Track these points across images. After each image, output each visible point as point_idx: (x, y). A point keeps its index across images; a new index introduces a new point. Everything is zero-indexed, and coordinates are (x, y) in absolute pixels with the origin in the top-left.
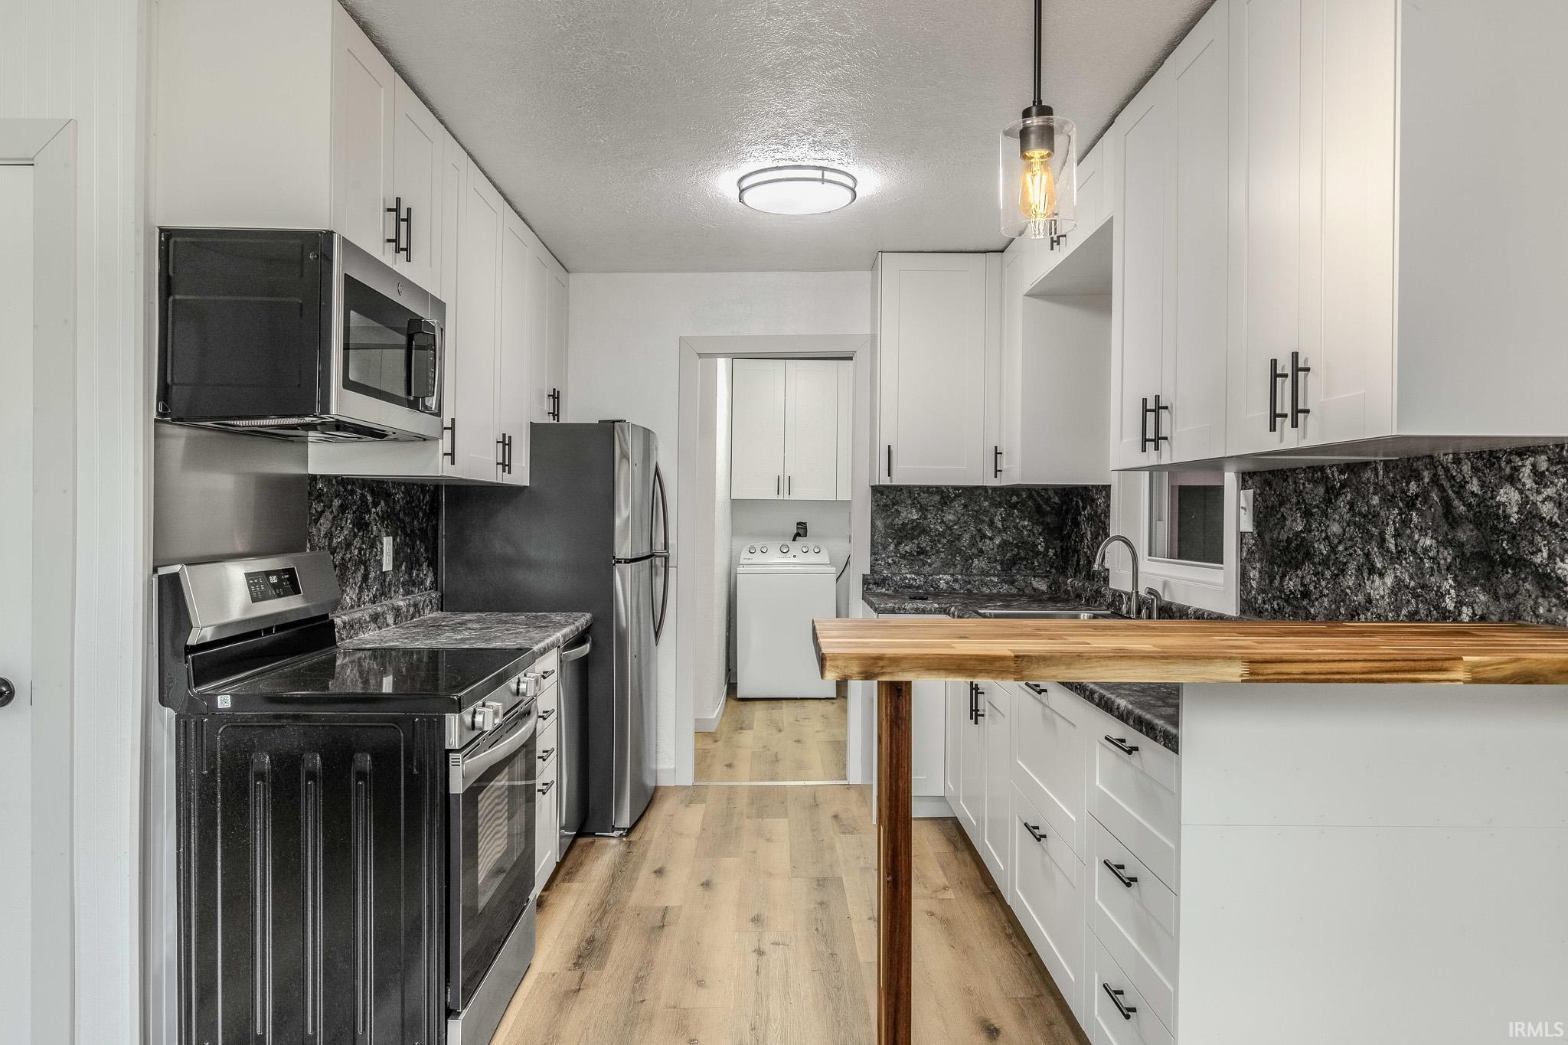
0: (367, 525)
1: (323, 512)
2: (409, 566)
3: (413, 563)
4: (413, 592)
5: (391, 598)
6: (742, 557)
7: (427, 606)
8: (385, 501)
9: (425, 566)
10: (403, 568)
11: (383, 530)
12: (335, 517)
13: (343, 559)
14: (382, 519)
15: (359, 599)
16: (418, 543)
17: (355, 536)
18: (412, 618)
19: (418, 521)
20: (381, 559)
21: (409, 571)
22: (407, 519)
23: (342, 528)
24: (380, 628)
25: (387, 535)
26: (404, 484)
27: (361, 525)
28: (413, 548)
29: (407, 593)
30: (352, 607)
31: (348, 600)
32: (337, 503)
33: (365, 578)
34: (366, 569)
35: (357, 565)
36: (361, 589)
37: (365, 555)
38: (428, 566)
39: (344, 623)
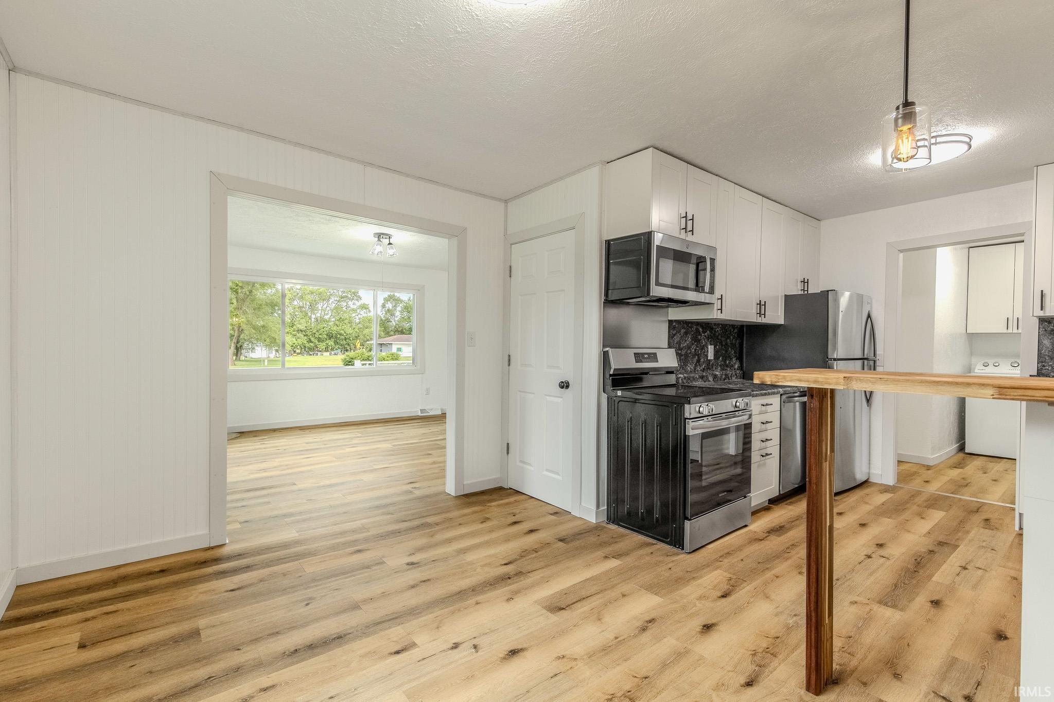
0: (700, 340)
1: (676, 334)
2: (724, 358)
3: (726, 357)
4: (726, 370)
5: (713, 371)
6: (977, 367)
7: (734, 376)
8: (709, 331)
9: (734, 359)
10: (721, 359)
11: (708, 343)
12: (682, 336)
13: (686, 352)
14: (708, 338)
15: (695, 369)
16: (730, 349)
17: (693, 344)
18: (724, 380)
19: (730, 340)
20: (707, 354)
21: (724, 361)
22: (723, 339)
23: (686, 341)
24: (705, 382)
25: (711, 345)
26: (722, 324)
27: (696, 340)
28: (726, 351)
29: (722, 369)
30: (691, 372)
31: (689, 369)
32: (683, 331)
33: (698, 361)
34: (699, 357)
35: (694, 356)
36: (696, 365)
37: (698, 352)
38: (736, 360)
39: (685, 377)
